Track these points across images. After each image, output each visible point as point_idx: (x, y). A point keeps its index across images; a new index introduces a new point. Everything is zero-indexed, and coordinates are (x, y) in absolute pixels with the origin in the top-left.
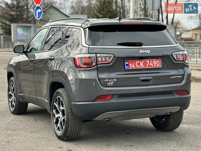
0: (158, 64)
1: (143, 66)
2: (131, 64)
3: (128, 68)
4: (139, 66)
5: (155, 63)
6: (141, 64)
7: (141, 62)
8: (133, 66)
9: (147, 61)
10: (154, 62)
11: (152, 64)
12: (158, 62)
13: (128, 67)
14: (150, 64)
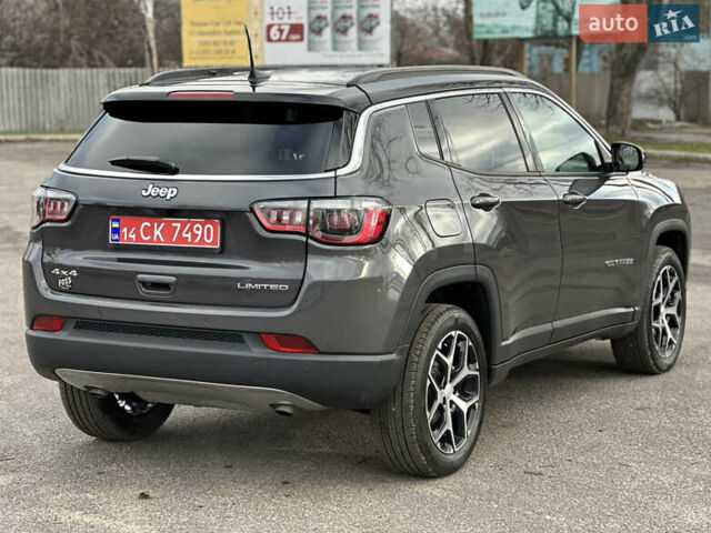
0: (208, 238)
1: (162, 239)
2: (125, 230)
3: (117, 240)
4: (149, 238)
5: (200, 233)
6: (157, 233)
7: (156, 224)
8: (130, 236)
9: (174, 225)
10: (198, 229)
11: (189, 235)
12: (209, 229)
13: (117, 237)
14: (184, 235)
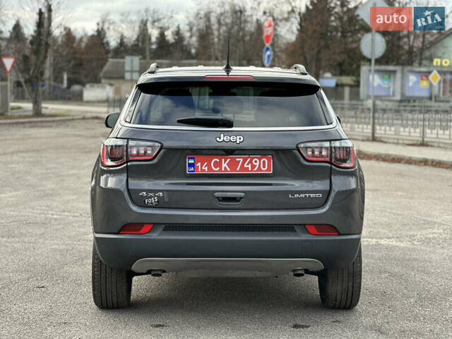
0: (264, 167)
1: (229, 169)
2: (199, 164)
3: (192, 171)
4: (218, 169)
5: (258, 164)
6: (224, 165)
7: (223, 160)
8: (203, 168)
9: (237, 160)
10: (256, 162)
11: (250, 166)
12: (264, 162)
14: (245, 166)
